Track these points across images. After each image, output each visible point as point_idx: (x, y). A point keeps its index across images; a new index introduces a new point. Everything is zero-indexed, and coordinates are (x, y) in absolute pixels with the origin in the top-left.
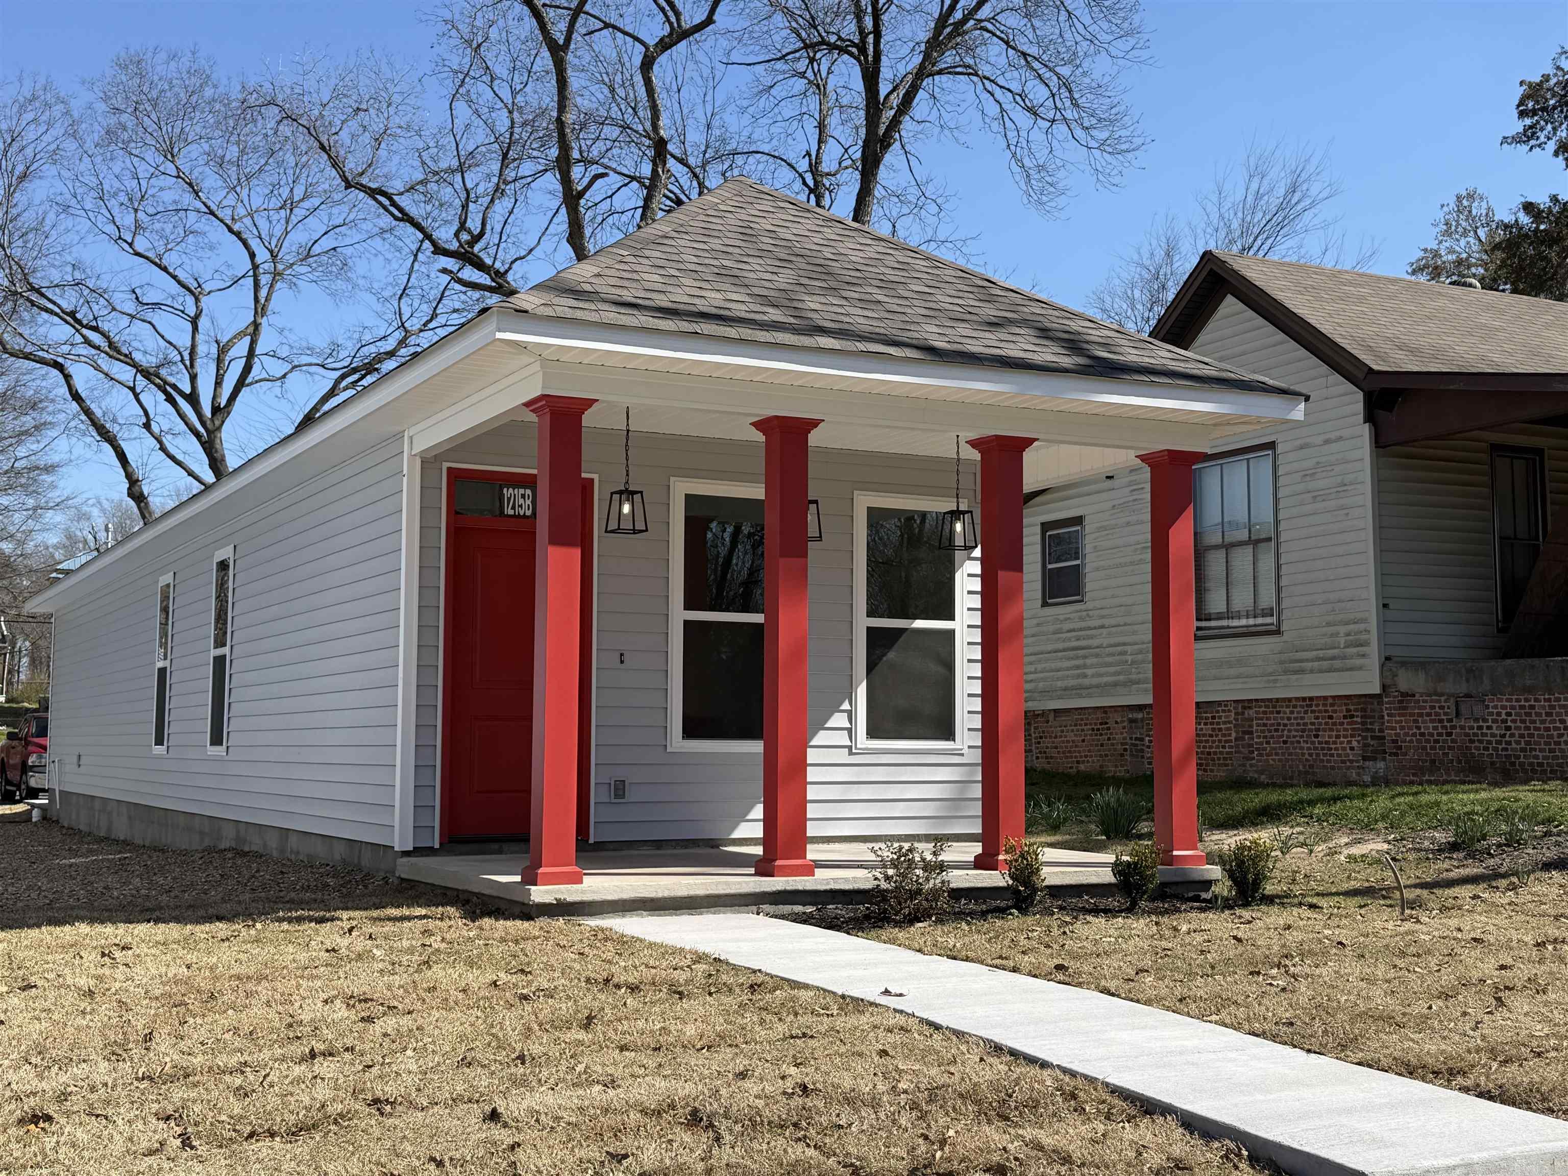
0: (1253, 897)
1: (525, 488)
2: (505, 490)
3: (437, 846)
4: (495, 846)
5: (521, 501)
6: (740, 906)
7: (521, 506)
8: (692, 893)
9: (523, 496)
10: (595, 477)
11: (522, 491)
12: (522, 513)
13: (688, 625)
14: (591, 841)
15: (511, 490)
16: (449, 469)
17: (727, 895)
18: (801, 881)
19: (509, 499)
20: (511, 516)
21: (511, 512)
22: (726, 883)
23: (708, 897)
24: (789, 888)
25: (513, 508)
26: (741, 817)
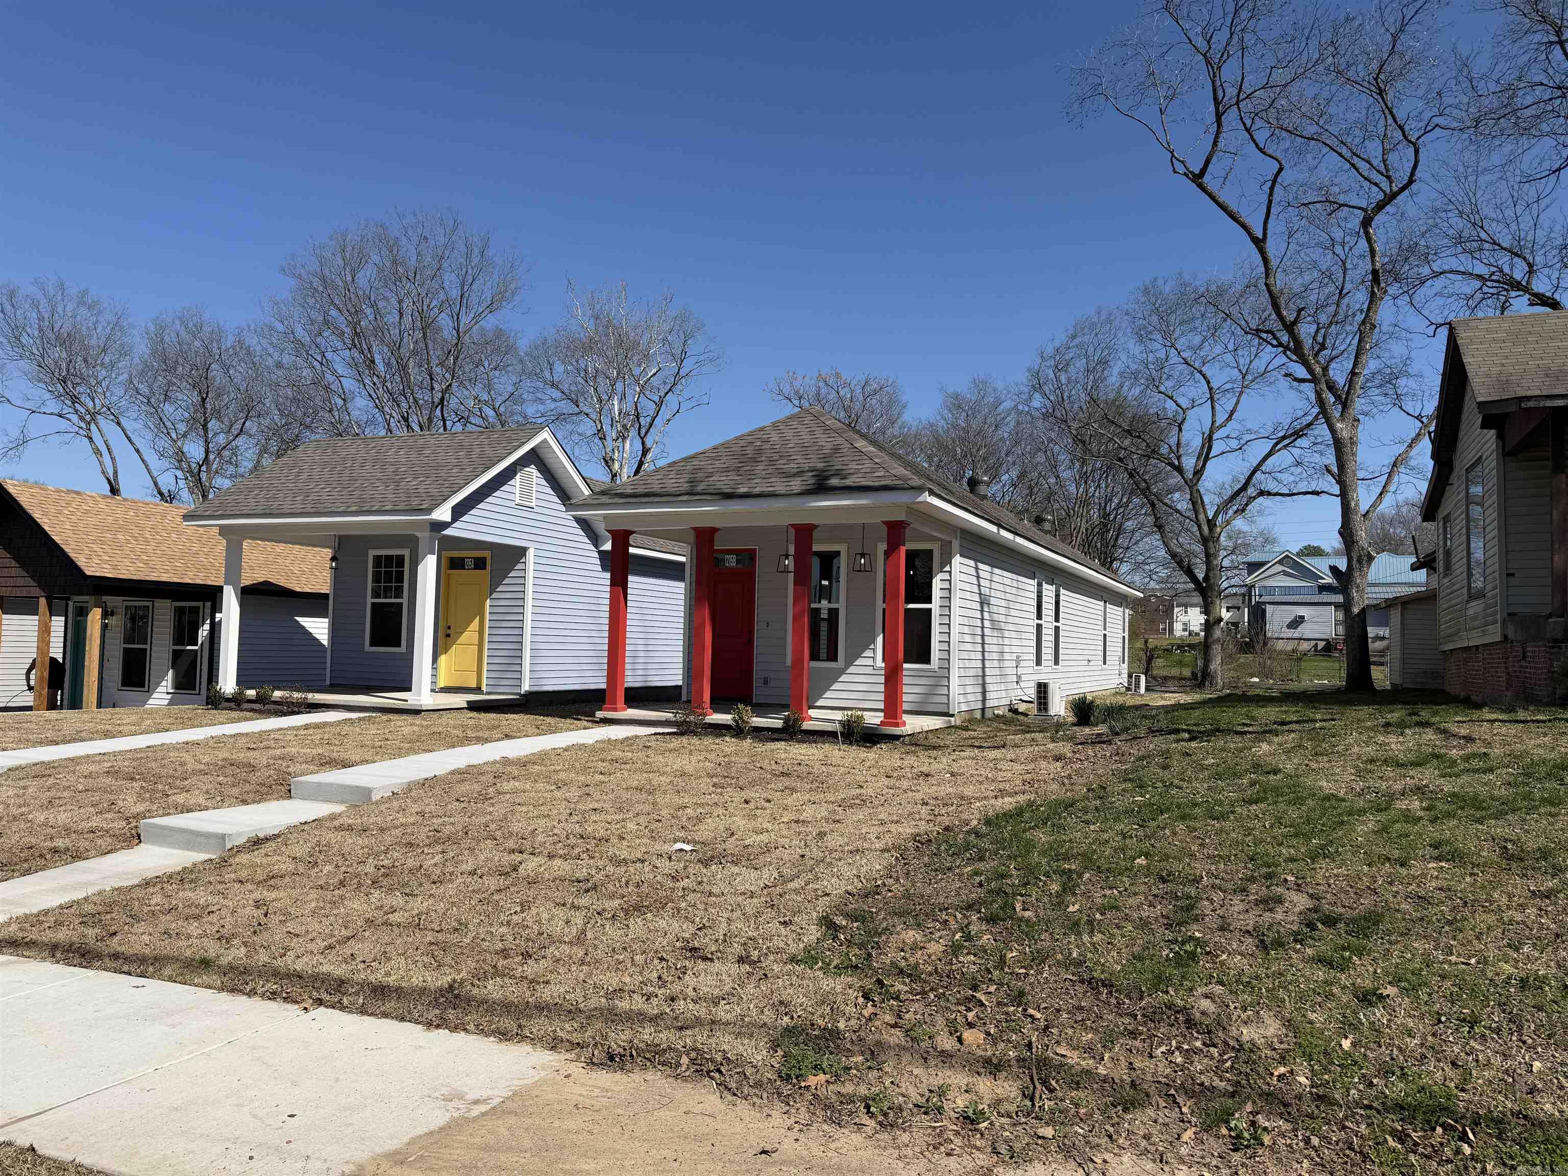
5: (731, 560)
11: (731, 556)
12: (731, 565)
15: (727, 556)
26: (820, 696)
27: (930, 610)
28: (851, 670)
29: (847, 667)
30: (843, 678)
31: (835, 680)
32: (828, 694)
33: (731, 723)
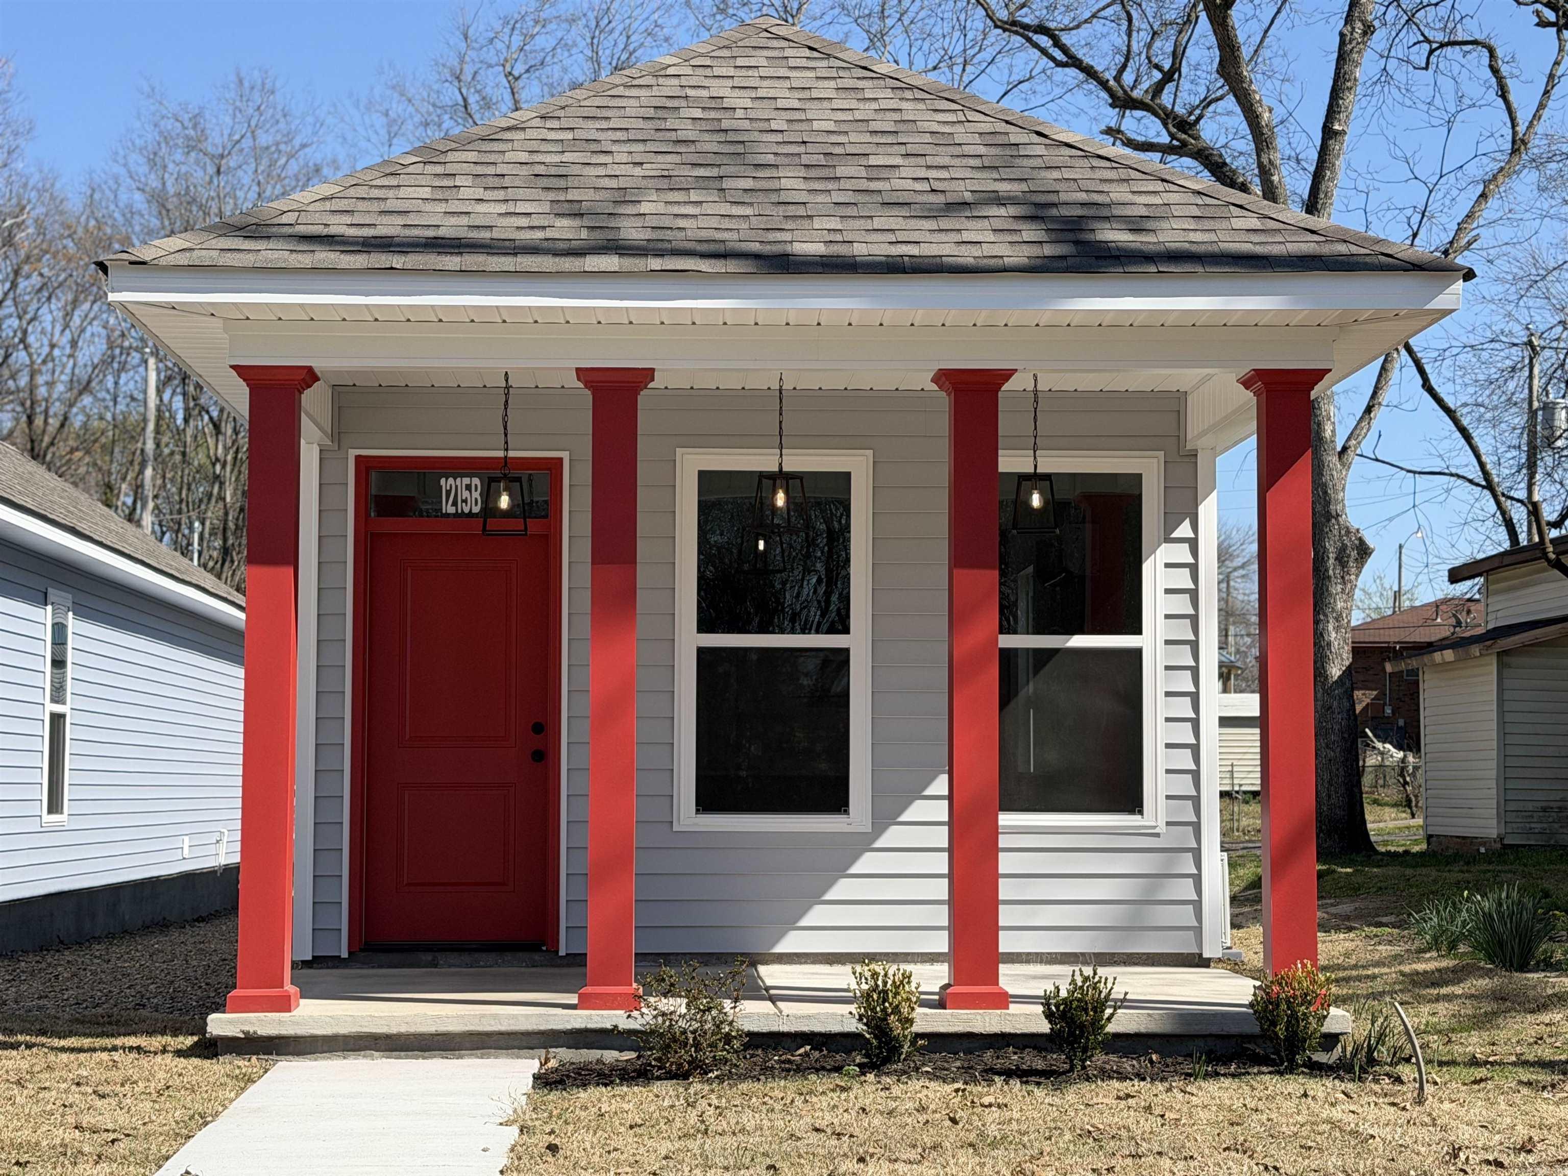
0: (1292, 1061)
1: (471, 476)
2: (443, 481)
3: (345, 954)
4: (429, 957)
5: (466, 494)
6: (520, 1048)
7: (465, 501)
8: (443, 1028)
9: (468, 488)
10: (565, 455)
11: (466, 481)
12: (467, 510)
13: (703, 654)
14: (562, 952)
15: (451, 480)
16: (358, 458)
17: (501, 1033)
18: (609, 1017)
19: (448, 493)
20: (448, 515)
21: (451, 510)
22: (495, 1016)
23: (471, 1034)
24: (592, 1025)
25: (455, 504)
26: (790, 923)
27: (1137, 654)
28: (892, 836)
29: (879, 828)
30: (866, 863)
31: (841, 871)
32: (817, 915)
33: (853, 1026)
